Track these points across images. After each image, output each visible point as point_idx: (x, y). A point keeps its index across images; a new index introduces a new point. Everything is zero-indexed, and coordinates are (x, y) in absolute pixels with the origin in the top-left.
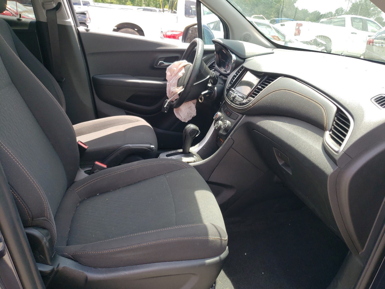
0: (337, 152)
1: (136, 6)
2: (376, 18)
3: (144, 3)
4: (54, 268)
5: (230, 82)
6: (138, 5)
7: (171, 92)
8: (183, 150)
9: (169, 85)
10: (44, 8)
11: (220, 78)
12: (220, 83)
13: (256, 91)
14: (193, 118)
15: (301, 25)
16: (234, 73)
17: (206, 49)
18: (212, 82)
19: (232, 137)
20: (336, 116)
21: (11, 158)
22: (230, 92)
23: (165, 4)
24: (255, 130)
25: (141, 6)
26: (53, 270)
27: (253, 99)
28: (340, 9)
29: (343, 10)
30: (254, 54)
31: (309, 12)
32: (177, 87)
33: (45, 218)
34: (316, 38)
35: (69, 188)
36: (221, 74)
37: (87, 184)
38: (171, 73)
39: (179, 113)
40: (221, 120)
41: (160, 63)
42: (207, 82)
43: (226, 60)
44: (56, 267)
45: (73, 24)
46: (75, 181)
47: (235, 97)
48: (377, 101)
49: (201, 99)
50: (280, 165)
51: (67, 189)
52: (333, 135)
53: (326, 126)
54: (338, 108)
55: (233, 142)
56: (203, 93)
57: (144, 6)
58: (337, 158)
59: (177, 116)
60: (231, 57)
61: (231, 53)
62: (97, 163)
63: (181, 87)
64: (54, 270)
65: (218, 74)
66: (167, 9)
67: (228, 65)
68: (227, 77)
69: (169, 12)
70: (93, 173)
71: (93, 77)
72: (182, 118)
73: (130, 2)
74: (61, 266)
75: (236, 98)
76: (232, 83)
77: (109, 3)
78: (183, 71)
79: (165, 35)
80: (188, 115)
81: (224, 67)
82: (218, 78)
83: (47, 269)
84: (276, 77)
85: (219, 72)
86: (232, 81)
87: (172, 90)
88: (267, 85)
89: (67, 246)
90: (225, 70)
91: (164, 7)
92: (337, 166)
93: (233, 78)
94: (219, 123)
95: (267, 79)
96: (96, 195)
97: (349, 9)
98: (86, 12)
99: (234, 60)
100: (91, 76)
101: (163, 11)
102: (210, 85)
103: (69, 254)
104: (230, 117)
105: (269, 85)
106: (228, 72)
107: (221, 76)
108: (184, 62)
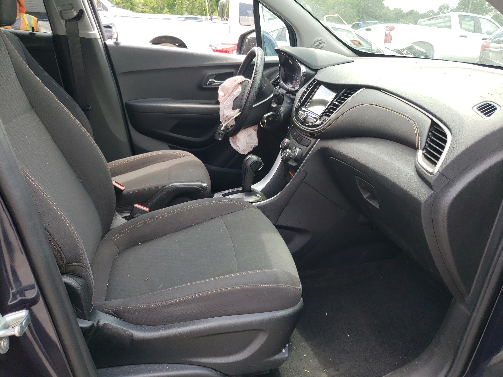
0: (431, 173)
1: (176, 14)
2: (493, 16)
3: (186, 10)
4: (93, 324)
5: (300, 100)
6: (178, 13)
7: (225, 116)
8: (243, 188)
9: (223, 108)
10: (63, 18)
11: (287, 96)
12: (287, 102)
13: (331, 109)
14: (254, 148)
15: (392, 29)
16: (304, 89)
17: (267, 61)
18: (276, 101)
19: (303, 168)
20: (430, 131)
21: (39, 191)
22: (300, 112)
23: (213, 10)
24: (332, 157)
25: (181, 14)
26: (92, 326)
27: (329, 119)
28: (445, 6)
29: (449, 7)
30: (328, 64)
31: (403, 12)
32: (233, 109)
33: (80, 264)
34: (412, 45)
35: (104, 237)
36: (288, 92)
37: (126, 231)
38: (224, 93)
39: (236, 143)
40: (290, 149)
41: (210, 81)
42: (270, 102)
43: (294, 74)
44: (95, 324)
45: (98, 37)
46: (111, 228)
47: (307, 117)
48: (479, 110)
49: (263, 123)
50: (364, 198)
51: (102, 238)
52: (427, 154)
53: (419, 144)
54: (433, 122)
55: (305, 174)
56: (265, 116)
57: (186, 14)
58: (431, 181)
59: (235, 147)
60: (300, 68)
61: (299, 64)
62: (137, 206)
63: (238, 110)
64: (94, 327)
65: (284, 92)
66: (216, 17)
67: (296, 80)
68: (295, 95)
69: (219, 19)
70: (133, 218)
71: (126, 104)
72: (240, 149)
73: (168, 10)
74: (102, 322)
75: (308, 119)
76: (302, 101)
77: (140, 12)
78: (240, 89)
79: (215, 50)
80: (247, 145)
81: (292, 82)
82: (284, 97)
83: (85, 324)
84: (357, 90)
85: (286, 89)
86: (301, 98)
87: (227, 113)
88: (345, 100)
89: (106, 301)
90: (292, 86)
91: (212, 14)
92: (433, 190)
93: (303, 95)
94: (287, 151)
95: (345, 93)
96: (137, 244)
97: (456, 5)
98: (111, 25)
99: (303, 73)
100: (124, 102)
101: (211, 19)
102: (274, 105)
103: (110, 310)
104: (301, 143)
105: (348, 99)
106: (297, 88)
107: (288, 94)
108: (241, 78)
